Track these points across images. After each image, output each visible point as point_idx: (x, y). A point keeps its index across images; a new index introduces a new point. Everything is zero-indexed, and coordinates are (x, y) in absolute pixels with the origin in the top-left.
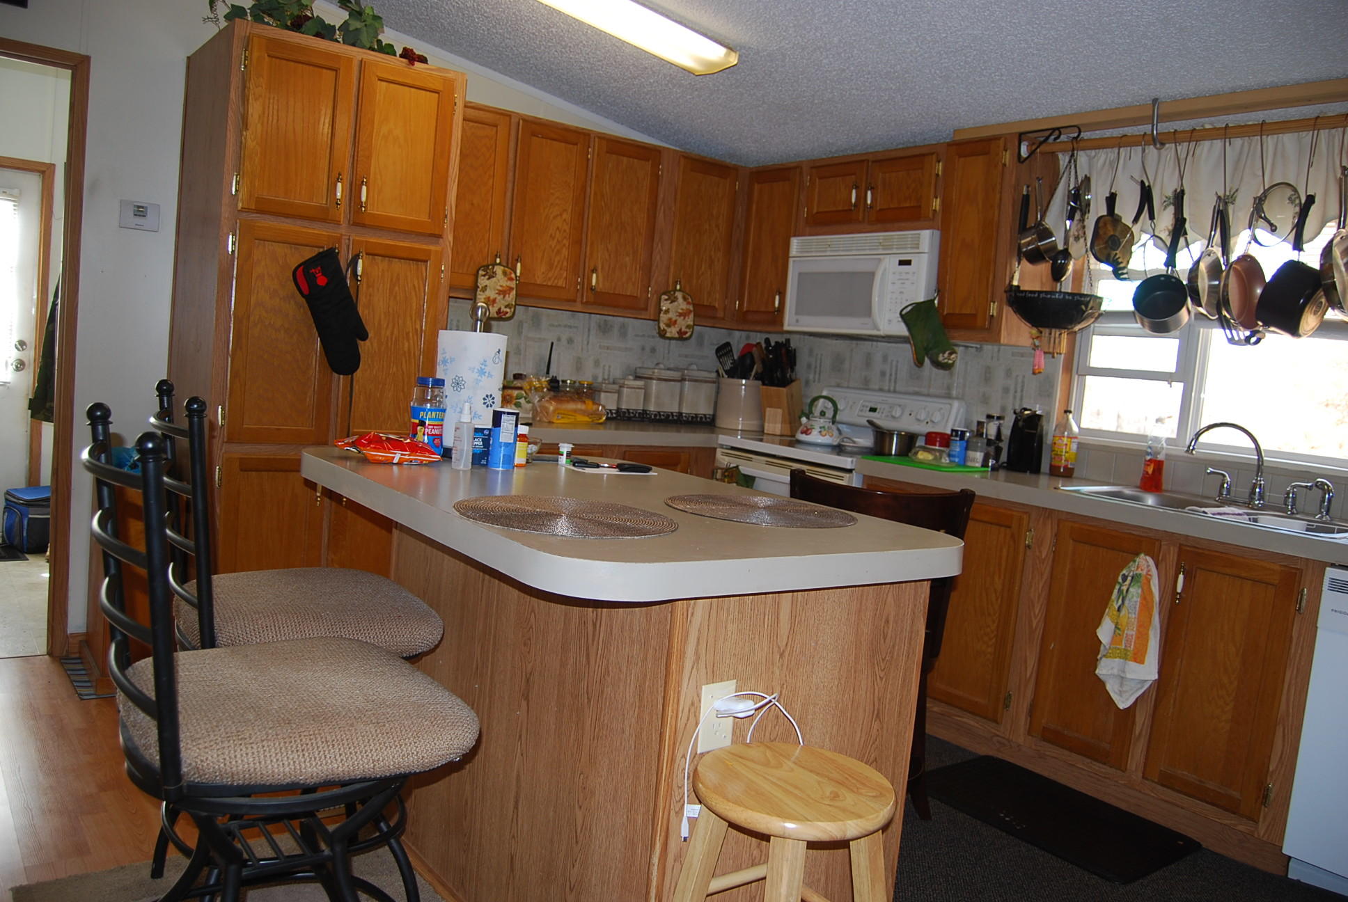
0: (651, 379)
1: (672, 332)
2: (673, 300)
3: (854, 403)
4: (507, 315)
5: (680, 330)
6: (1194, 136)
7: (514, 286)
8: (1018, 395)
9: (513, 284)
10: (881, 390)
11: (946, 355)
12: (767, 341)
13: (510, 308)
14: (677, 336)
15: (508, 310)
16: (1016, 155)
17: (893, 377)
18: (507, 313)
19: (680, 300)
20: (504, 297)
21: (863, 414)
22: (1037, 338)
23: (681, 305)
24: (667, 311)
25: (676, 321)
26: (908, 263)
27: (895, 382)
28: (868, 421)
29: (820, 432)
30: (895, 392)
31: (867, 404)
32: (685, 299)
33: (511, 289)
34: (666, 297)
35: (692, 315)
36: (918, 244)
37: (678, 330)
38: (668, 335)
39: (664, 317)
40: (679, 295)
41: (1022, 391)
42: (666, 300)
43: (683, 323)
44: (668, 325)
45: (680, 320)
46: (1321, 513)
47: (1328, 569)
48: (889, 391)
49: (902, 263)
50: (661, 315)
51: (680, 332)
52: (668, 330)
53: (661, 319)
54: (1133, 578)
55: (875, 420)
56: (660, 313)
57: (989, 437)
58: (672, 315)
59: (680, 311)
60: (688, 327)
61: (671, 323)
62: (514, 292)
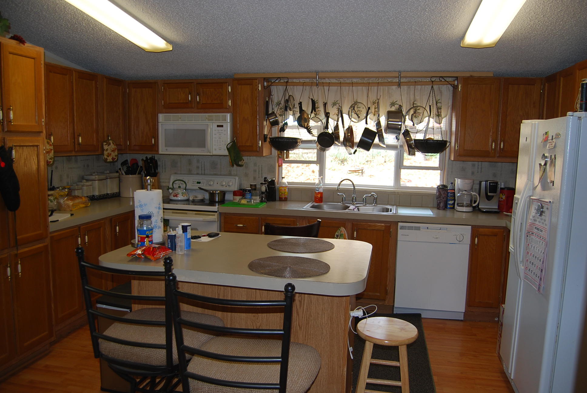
0: (95, 180)
1: (110, 159)
2: (109, 144)
3: (189, 180)
4: (51, 163)
5: (113, 158)
6: (329, 84)
7: (52, 148)
8: (260, 172)
9: (52, 147)
10: (198, 174)
11: (242, 162)
12: (146, 157)
13: (52, 160)
14: (112, 160)
15: (51, 160)
16: (263, 86)
17: (203, 168)
18: (51, 162)
19: (112, 144)
20: (49, 155)
21: (194, 185)
22: (280, 154)
23: (112, 146)
24: (107, 150)
25: (111, 154)
26: (222, 126)
27: (204, 170)
28: (199, 188)
29: (182, 195)
30: (204, 174)
31: (195, 180)
32: (113, 143)
33: (51, 150)
34: (106, 144)
35: (117, 151)
36: (226, 119)
37: (112, 158)
38: (108, 161)
39: (106, 153)
40: (111, 142)
41: (262, 171)
42: (106, 145)
43: (114, 154)
44: (108, 156)
45: (112, 153)
46: (374, 203)
47: (399, 223)
48: (202, 174)
49: (218, 126)
50: (105, 152)
51: (113, 159)
52: (108, 158)
53: (105, 154)
54: (340, 235)
55: (201, 187)
56: (104, 151)
57: (263, 191)
58: (109, 151)
59: (112, 149)
60: (116, 156)
61: (109, 155)
62: (53, 151)
